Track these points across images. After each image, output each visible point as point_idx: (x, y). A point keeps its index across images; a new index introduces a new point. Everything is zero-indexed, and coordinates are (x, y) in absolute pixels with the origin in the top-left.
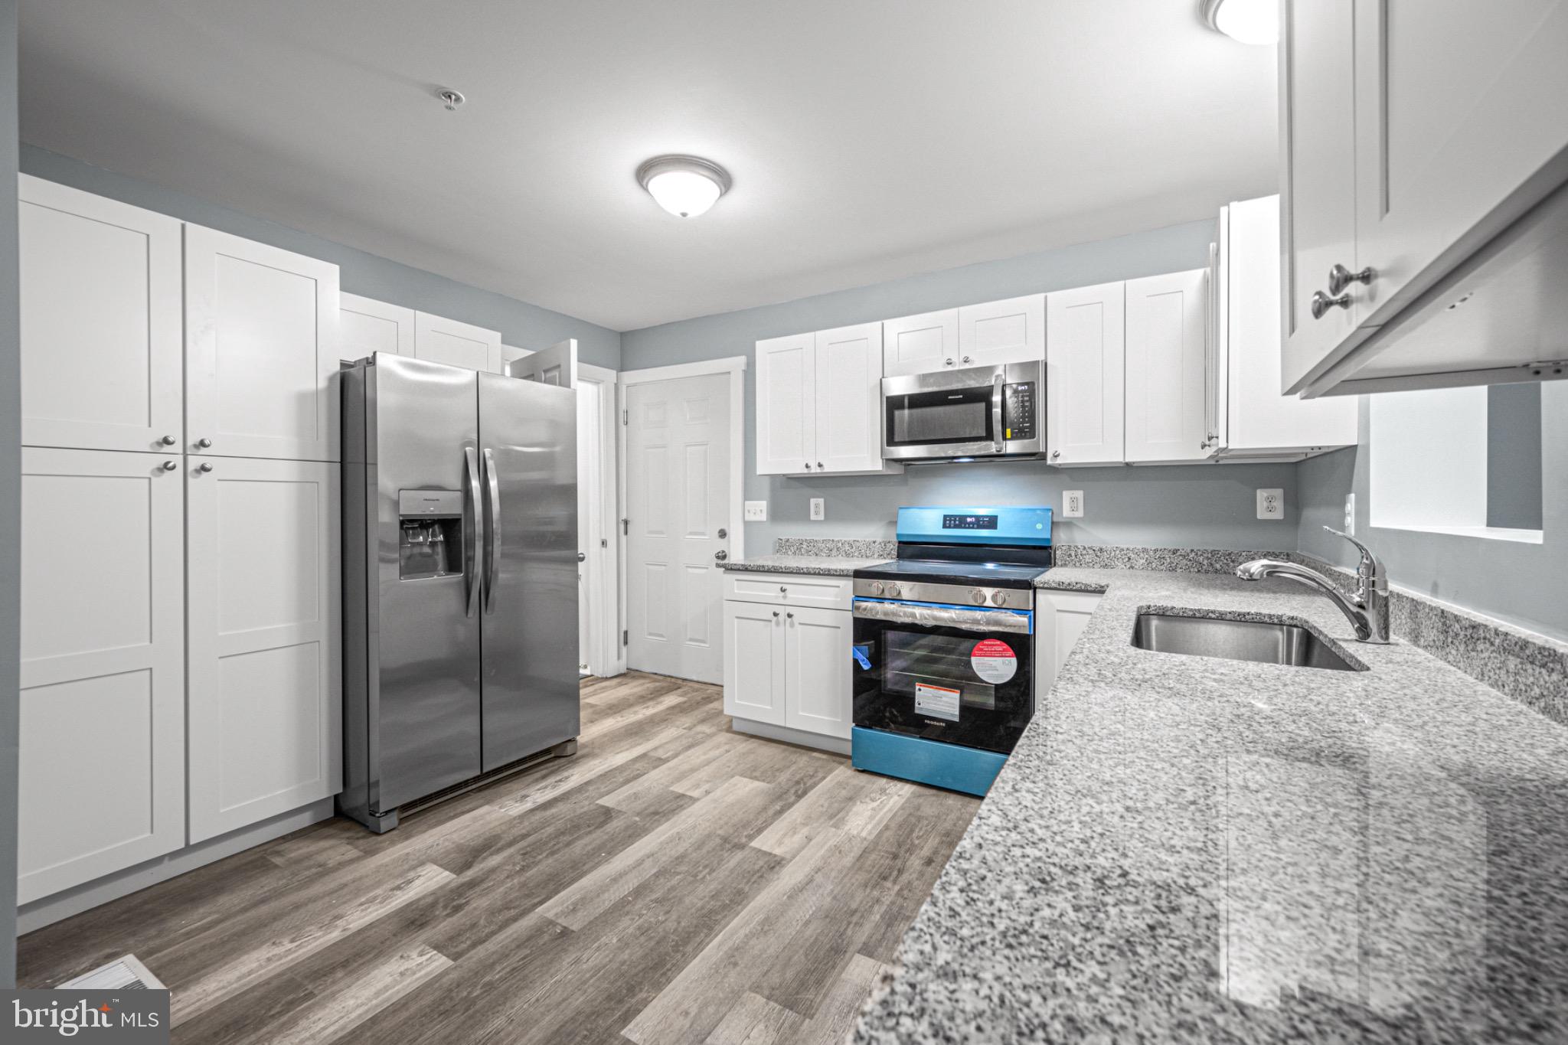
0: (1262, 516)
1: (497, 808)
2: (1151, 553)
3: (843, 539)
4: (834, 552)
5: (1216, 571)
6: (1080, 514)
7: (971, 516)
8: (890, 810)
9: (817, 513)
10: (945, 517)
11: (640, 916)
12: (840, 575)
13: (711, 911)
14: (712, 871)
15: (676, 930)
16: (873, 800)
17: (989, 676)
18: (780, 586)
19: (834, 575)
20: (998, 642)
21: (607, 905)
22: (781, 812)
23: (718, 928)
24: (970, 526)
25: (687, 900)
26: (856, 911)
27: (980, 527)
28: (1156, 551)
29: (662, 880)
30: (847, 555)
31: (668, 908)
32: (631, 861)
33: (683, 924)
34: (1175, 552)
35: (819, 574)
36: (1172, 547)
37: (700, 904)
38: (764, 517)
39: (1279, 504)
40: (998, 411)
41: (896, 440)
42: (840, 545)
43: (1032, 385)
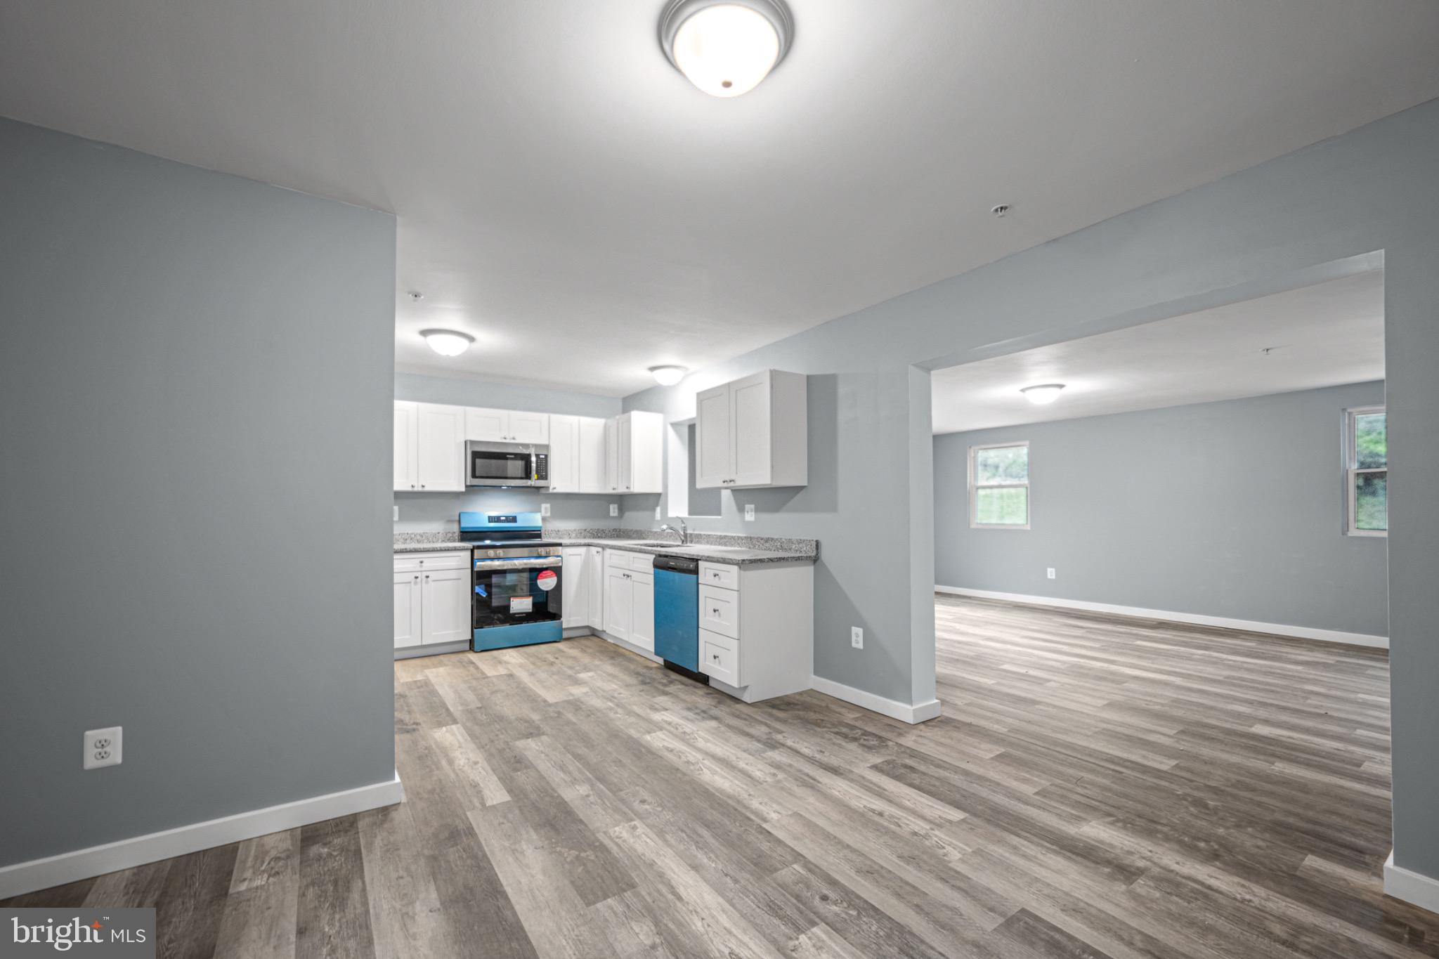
0: (612, 514)
3: (416, 532)
4: (408, 541)
5: (599, 537)
6: (549, 514)
7: (503, 516)
8: (517, 655)
10: (489, 517)
12: (462, 549)
13: (517, 686)
16: (505, 655)
17: (545, 587)
19: (458, 550)
20: (549, 571)
24: (502, 521)
26: (557, 670)
27: (508, 522)
31: (500, 691)
34: (585, 530)
35: (448, 550)
39: (616, 511)
40: (534, 465)
41: (477, 475)
42: (413, 536)
43: (546, 456)
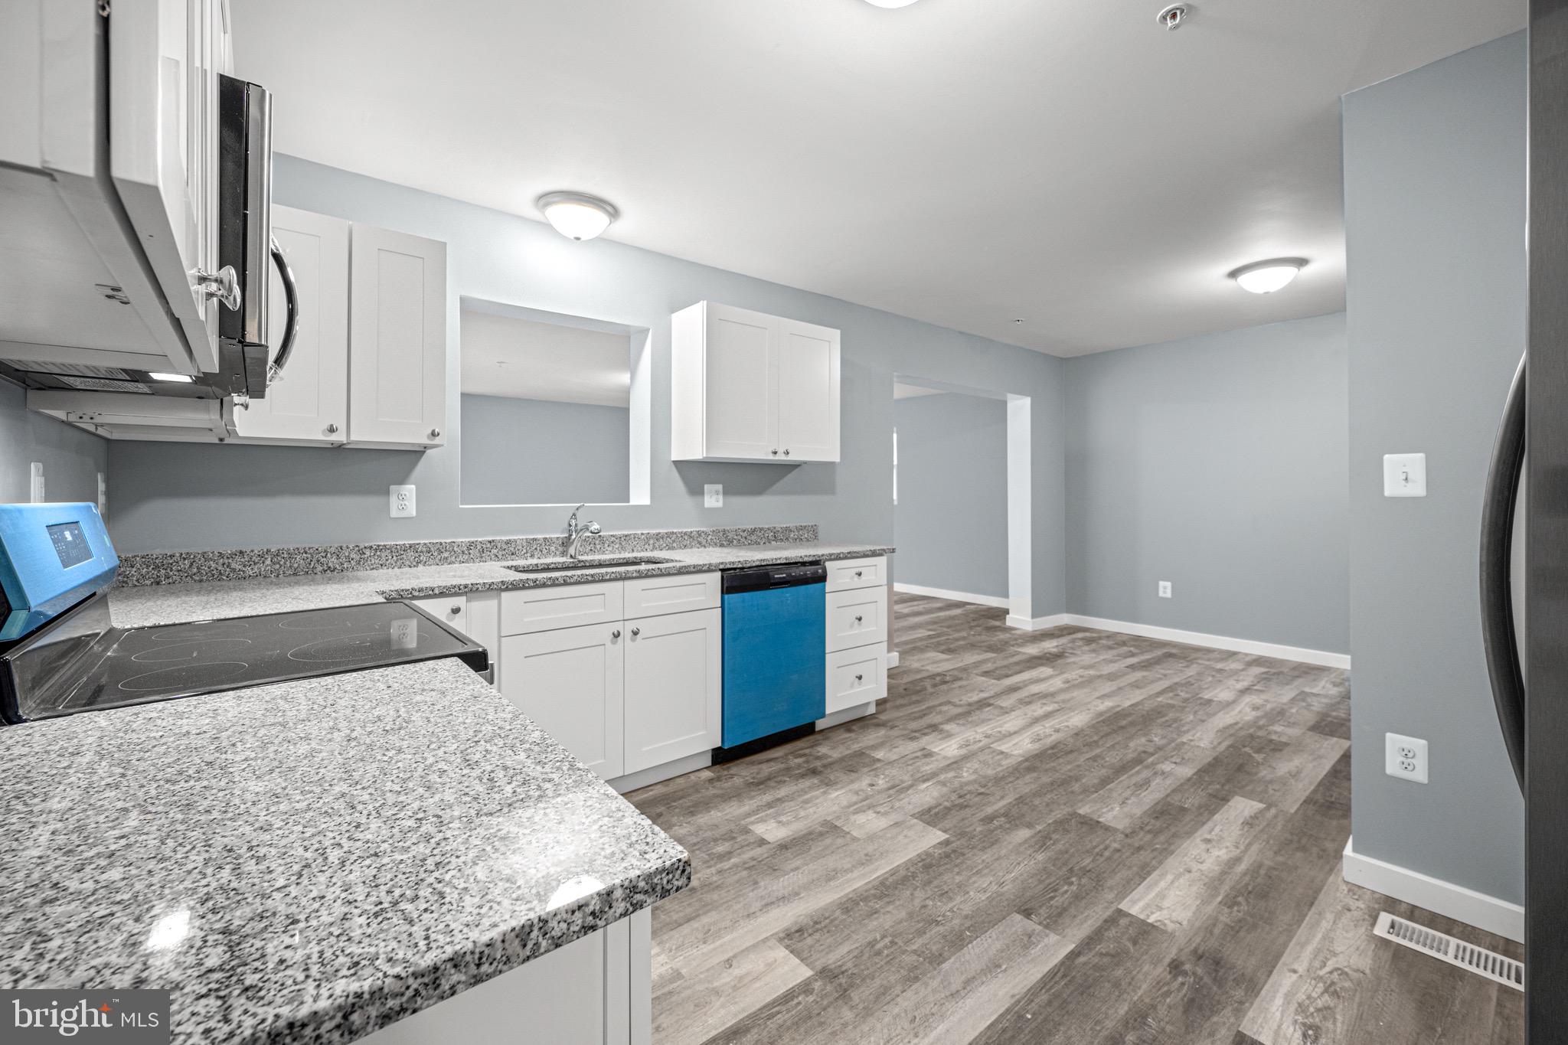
11: (951, 910)
13: (880, 898)
14: (871, 944)
15: (915, 889)
21: (993, 933)
23: (876, 883)
25: (903, 914)
29: (934, 948)
31: (923, 911)
33: (908, 892)
37: (890, 908)
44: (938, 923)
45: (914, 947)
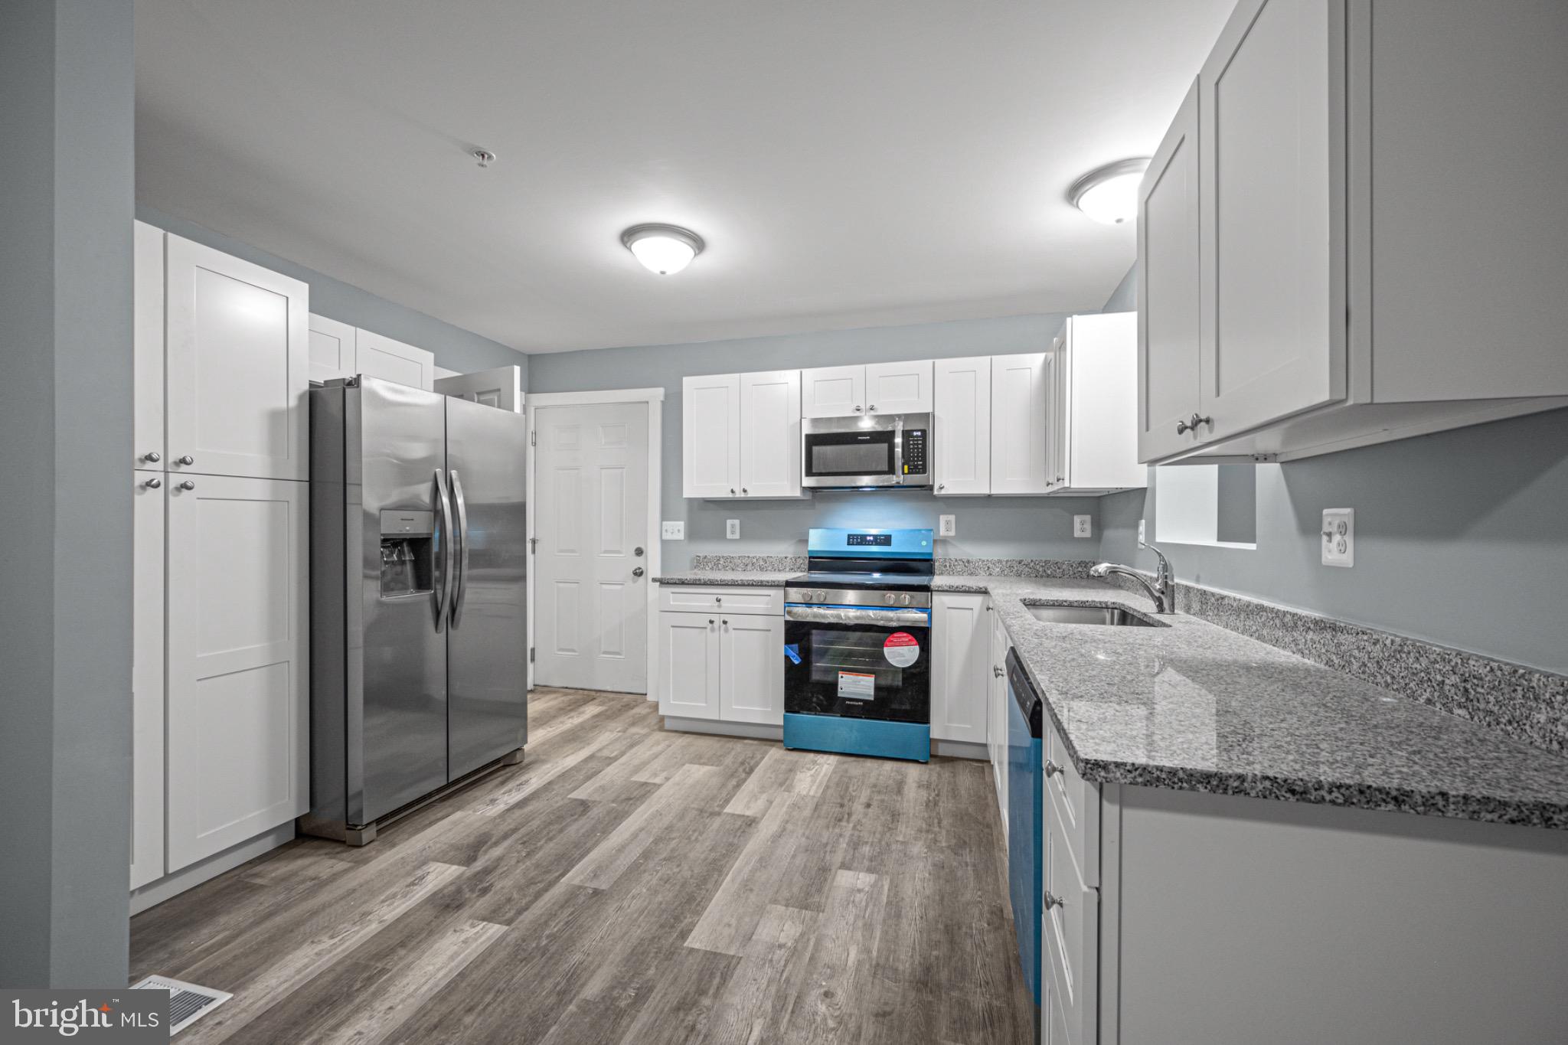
0: (1077, 534)
1: (471, 812)
2: (1004, 563)
3: (758, 555)
4: (749, 568)
5: (1048, 576)
6: (952, 533)
7: (870, 536)
8: (825, 775)
9: (733, 533)
10: (849, 536)
11: (657, 872)
12: (771, 586)
13: (715, 860)
14: (701, 834)
15: (692, 876)
16: (809, 769)
17: (898, 661)
18: (716, 596)
19: (766, 586)
20: (905, 635)
21: (623, 869)
22: (738, 786)
23: (725, 870)
24: (870, 543)
25: (692, 855)
26: (827, 844)
27: (877, 544)
28: (1007, 561)
29: (661, 845)
30: (762, 569)
31: (678, 863)
32: (627, 835)
33: (696, 872)
34: (1019, 562)
35: (753, 585)
36: (1019, 559)
37: (702, 856)
38: (681, 536)
39: (1088, 527)
40: (898, 450)
41: (814, 471)
42: (755, 560)
43: (924, 432)
44: (665, 859)
45: (674, 841)
